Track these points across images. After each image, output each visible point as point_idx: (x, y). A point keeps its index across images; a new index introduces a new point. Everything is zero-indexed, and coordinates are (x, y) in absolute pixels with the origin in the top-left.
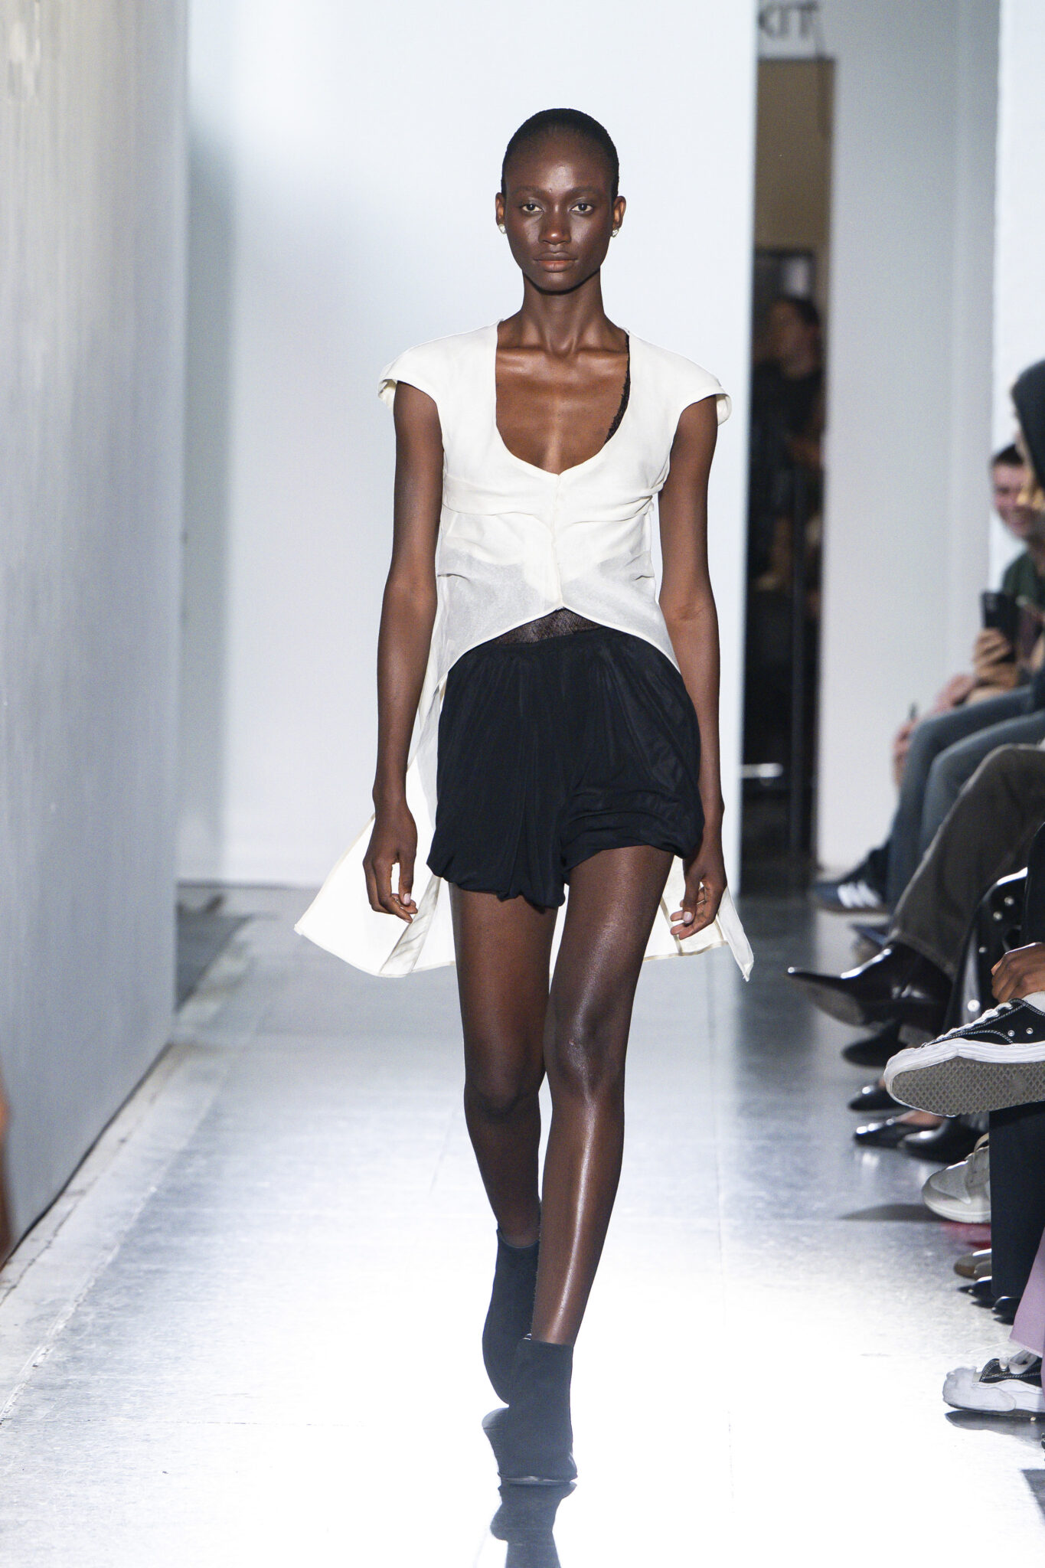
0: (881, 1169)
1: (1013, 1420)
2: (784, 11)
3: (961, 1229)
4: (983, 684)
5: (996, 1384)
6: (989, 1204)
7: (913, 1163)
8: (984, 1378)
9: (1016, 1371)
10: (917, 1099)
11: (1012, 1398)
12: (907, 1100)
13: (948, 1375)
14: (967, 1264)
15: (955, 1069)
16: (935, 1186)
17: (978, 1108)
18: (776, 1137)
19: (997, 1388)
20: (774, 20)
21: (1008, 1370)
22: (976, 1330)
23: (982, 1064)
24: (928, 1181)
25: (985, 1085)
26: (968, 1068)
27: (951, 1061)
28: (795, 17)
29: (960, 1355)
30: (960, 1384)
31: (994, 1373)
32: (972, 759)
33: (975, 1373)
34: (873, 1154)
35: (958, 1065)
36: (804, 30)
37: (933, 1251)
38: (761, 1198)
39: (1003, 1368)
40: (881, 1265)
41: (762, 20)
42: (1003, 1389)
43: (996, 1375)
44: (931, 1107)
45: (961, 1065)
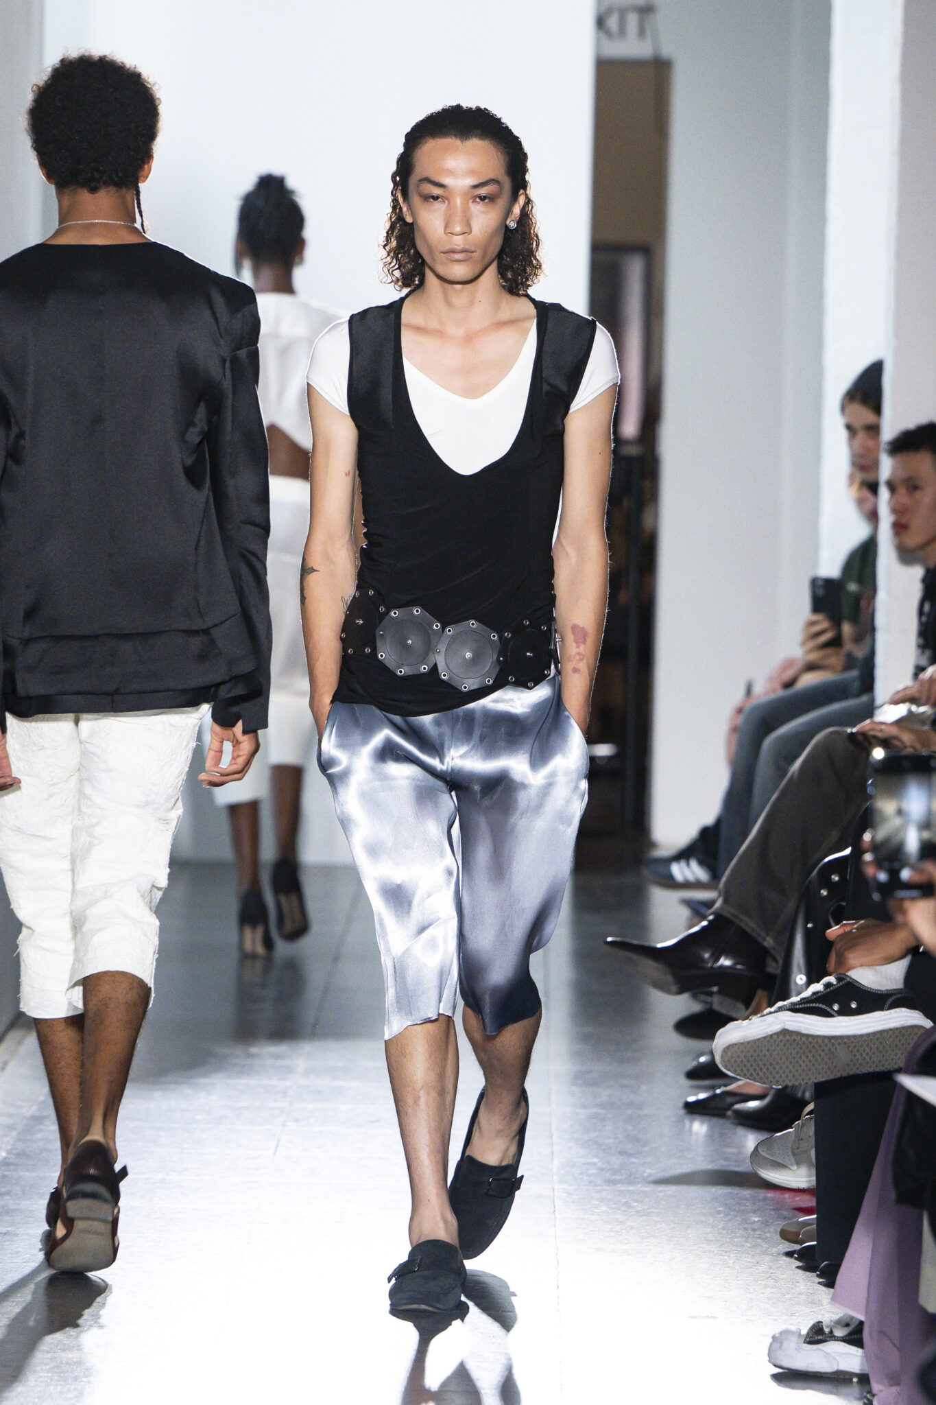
0: (710, 1136)
1: (835, 1380)
2: (623, 13)
3: (787, 1195)
4: (811, 667)
5: (821, 1346)
6: (814, 1171)
7: (741, 1131)
8: (808, 1340)
9: (839, 1333)
10: (745, 1070)
11: (835, 1359)
12: (734, 1072)
13: (774, 1338)
14: (792, 1229)
15: (781, 1041)
16: (762, 1152)
17: (804, 1078)
18: (610, 1106)
19: (820, 1350)
20: (613, 23)
21: (831, 1332)
22: (801, 1294)
23: (808, 1036)
24: (756, 1148)
25: (810, 1057)
26: (794, 1040)
27: (777, 1034)
28: (633, 20)
29: (785, 1318)
30: (786, 1344)
31: (817, 1335)
32: (801, 739)
33: (800, 1335)
34: (702, 1122)
35: (785, 1037)
36: (642, 32)
37: (759, 1217)
38: (594, 1164)
39: (827, 1330)
40: (709, 1230)
41: (601, 22)
42: (827, 1351)
43: (820, 1337)
44: (758, 1078)
45: (788, 1037)
